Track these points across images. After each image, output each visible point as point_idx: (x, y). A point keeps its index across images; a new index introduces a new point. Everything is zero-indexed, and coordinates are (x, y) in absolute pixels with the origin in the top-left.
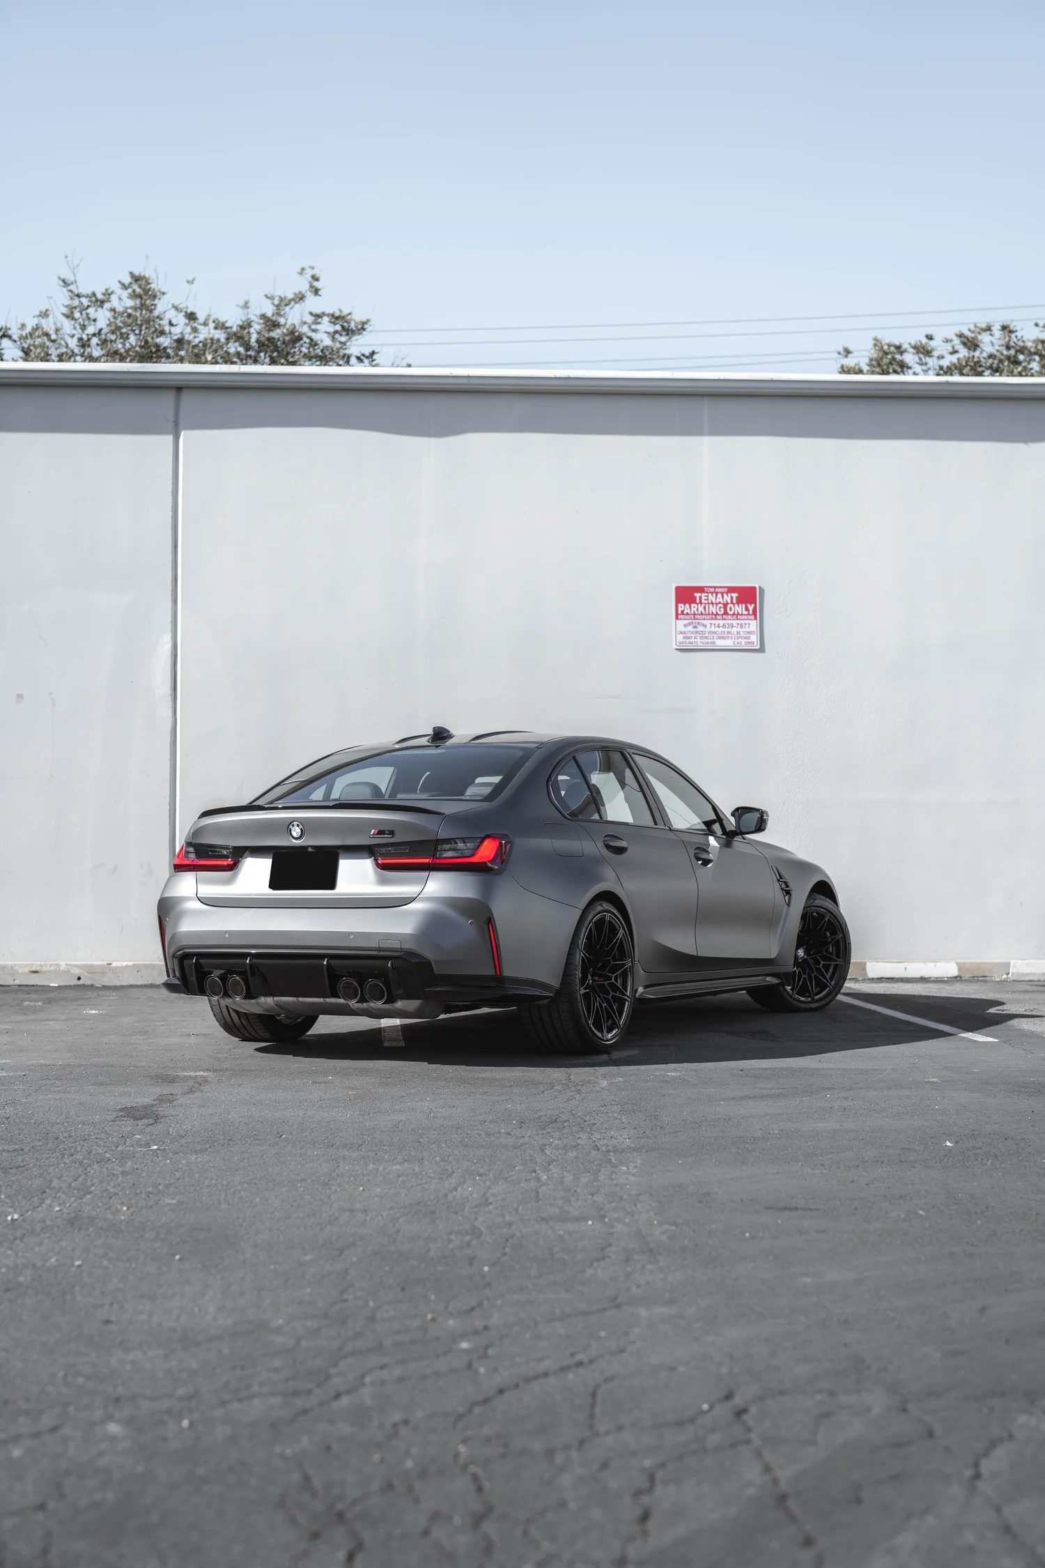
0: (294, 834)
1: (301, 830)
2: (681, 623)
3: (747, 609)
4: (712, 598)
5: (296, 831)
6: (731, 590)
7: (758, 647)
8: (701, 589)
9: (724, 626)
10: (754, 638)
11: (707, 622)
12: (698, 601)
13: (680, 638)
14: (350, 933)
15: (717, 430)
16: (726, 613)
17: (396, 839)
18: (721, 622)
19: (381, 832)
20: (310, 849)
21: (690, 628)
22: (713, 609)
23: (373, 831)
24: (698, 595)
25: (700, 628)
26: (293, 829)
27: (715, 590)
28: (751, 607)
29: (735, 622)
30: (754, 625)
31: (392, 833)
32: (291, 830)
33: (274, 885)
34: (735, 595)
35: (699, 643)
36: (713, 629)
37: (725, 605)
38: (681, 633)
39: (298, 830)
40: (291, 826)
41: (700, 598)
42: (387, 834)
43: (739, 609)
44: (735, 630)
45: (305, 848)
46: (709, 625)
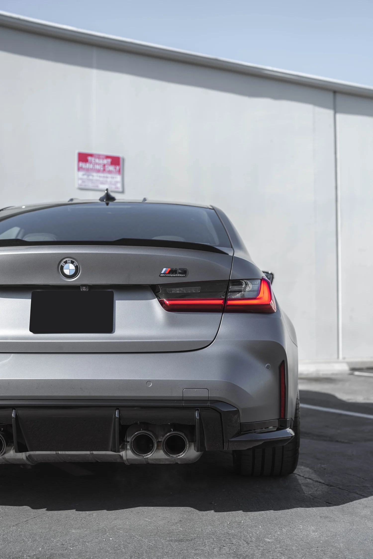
0: (67, 272)
1: (76, 267)
2: (81, 174)
3: (115, 169)
4: (97, 161)
5: (69, 269)
6: (107, 157)
7: (120, 190)
8: (91, 155)
9: (104, 177)
10: (119, 185)
11: (95, 174)
12: (89, 161)
13: (80, 182)
14: (149, 381)
15: (101, 67)
16: (104, 170)
17: (189, 278)
18: (101, 175)
19: (173, 271)
20: (84, 289)
21: (85, 177)
22: (98, 167)
23: (164, 269)
24: (89, 158)
25: (91, 177)
26: (66, 266)
27: (99, 156)
28: (118, 168)
29: (109, 175)
30: (118, 178)
31: (184, 272)
32: (62, 268)
33: (34, 328)
34: (109, 160)
35: (90, 185)
36: (98, 178)
37: (104, 165)
38: (81, 179)
39: (72, 267)
40: (62, 263)
41: (91, 160)
42: (180, 273)
43: (111, 168)
44: (109, 180)
45: (76, 288)
46: (96, 176)
